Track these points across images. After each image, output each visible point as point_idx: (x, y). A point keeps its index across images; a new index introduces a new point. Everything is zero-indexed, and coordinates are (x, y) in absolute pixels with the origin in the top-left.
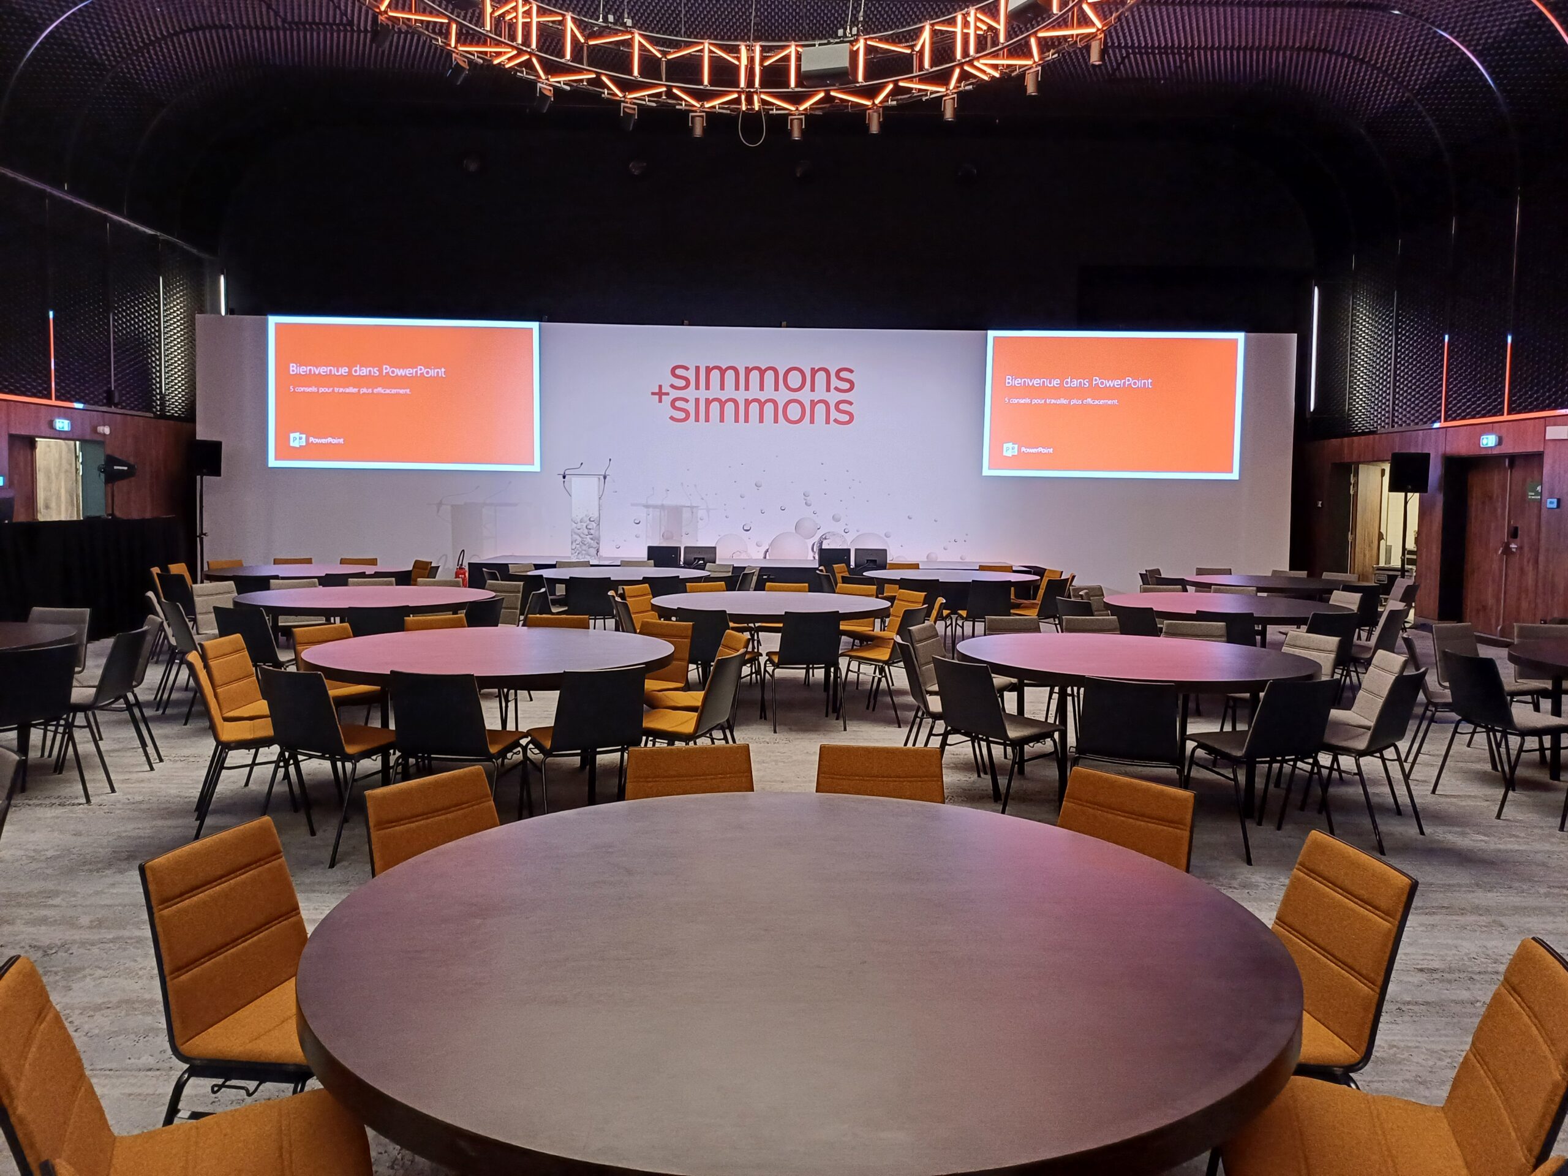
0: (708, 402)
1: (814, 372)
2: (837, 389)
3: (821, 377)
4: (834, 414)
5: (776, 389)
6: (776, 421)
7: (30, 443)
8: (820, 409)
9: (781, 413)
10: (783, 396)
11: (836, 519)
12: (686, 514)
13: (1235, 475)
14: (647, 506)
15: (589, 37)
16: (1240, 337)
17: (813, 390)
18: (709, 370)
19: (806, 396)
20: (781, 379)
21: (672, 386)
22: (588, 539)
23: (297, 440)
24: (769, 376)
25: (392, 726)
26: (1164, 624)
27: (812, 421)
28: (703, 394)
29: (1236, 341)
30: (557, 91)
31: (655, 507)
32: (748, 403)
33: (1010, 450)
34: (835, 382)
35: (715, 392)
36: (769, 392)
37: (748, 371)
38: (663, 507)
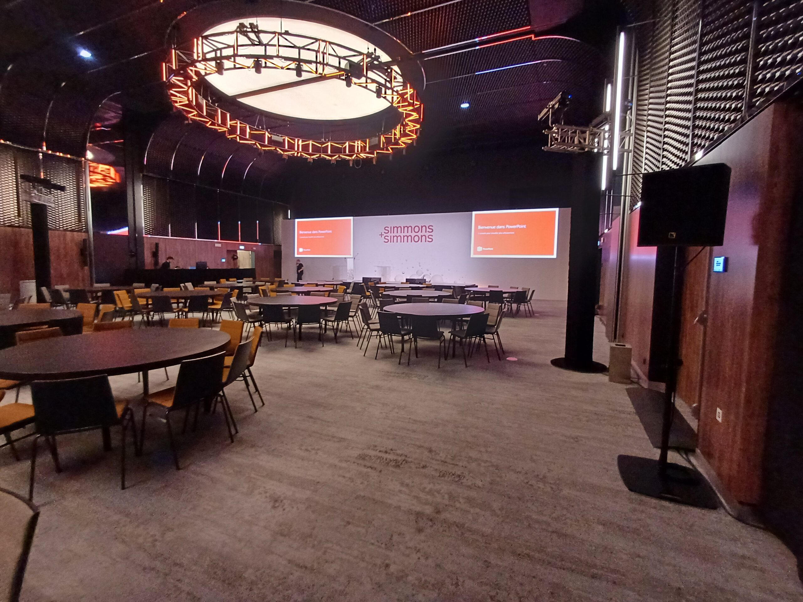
2: (428, 232)
4: (427, 239)
5: (412, 232)
6: (411, 242)
8: (424, 237)
9: (413, 239)
10: (413, 234)
11: (428, 270)
13: (555, 256)
14: (378, 267)
16: (557, 210)
17: (422, 232)
18: (394, 228)
19: (420, 234)
20: (413, 229)
21: (385, 233)
22: (351, 275)
23: (301, 250)
24: (410, 228)
27: (421, 241)
28: (392, 234)
29: (555, 212)
32: (404, 236)
33: (480, 249)
34: (428, 230)
35: (395, 234)
36: (410, 234)
37: (404, 227)
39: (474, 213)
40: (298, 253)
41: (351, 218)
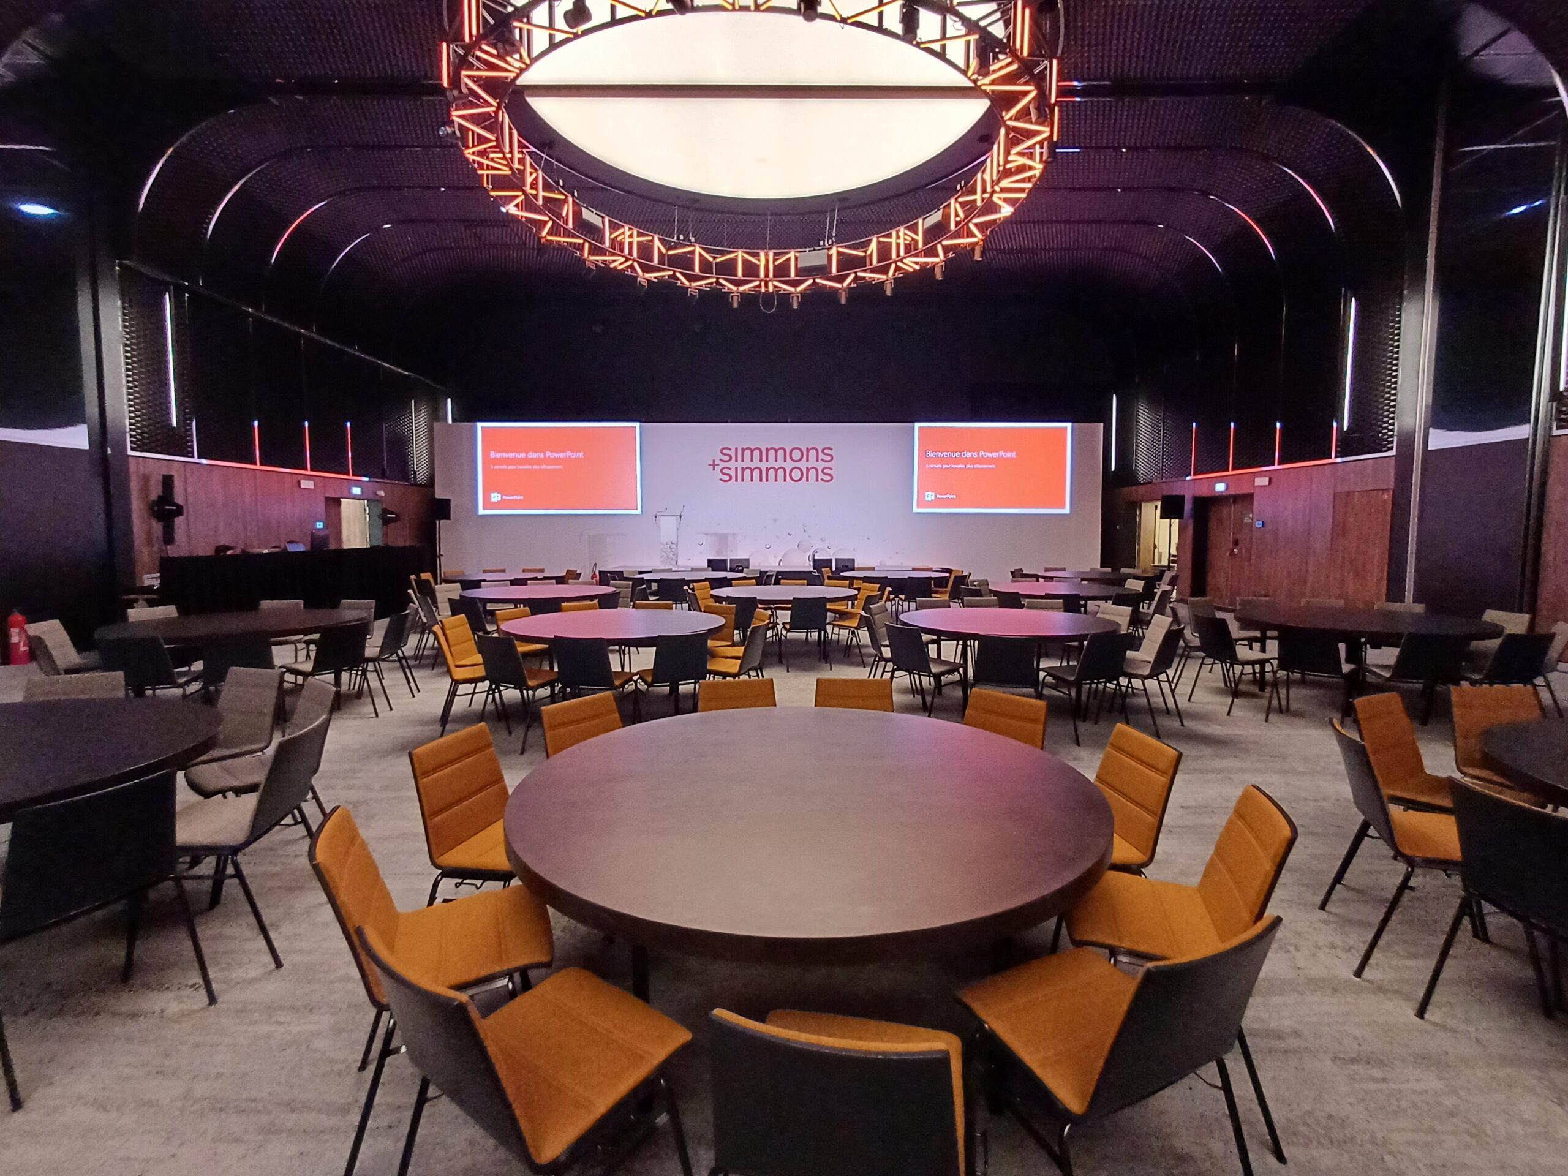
0: (743, 469)
1: (808, 450)
2: (822, 460)
3: (813, 453)
4: (821, 476)
5: (785, 461)
6: (785, 480)
7: (337, 502)
8: (812, 473)
9: (788, 476)
10: (789, 465)
11: (822, 540)
12: (730, 538)
13: (1067, 510)
14: (707, 534)
15: (668, 250)
16: (1069, 425)
17: (808, 461)
18: (743, 450)
19: (803, 465)
20: (788, 455)
21: (721, 460)
22: (671, 555)
23: (495, 497)
24: (781, 452)
25: (556, 669)
26: (1025, 602)
27: (807, 480)
28: (740, 465)
29: (1065, 429)
30: (649, 281)
31: (711, 534)
32: (767, 470)
33: (930, 496)
34: (821, 456)
35: (747, 463)
36: (780, 463)
37: (767, 450)
38: (716, 535)
39: (917, 425)
40: (488, 505)
41: (637, 425)
